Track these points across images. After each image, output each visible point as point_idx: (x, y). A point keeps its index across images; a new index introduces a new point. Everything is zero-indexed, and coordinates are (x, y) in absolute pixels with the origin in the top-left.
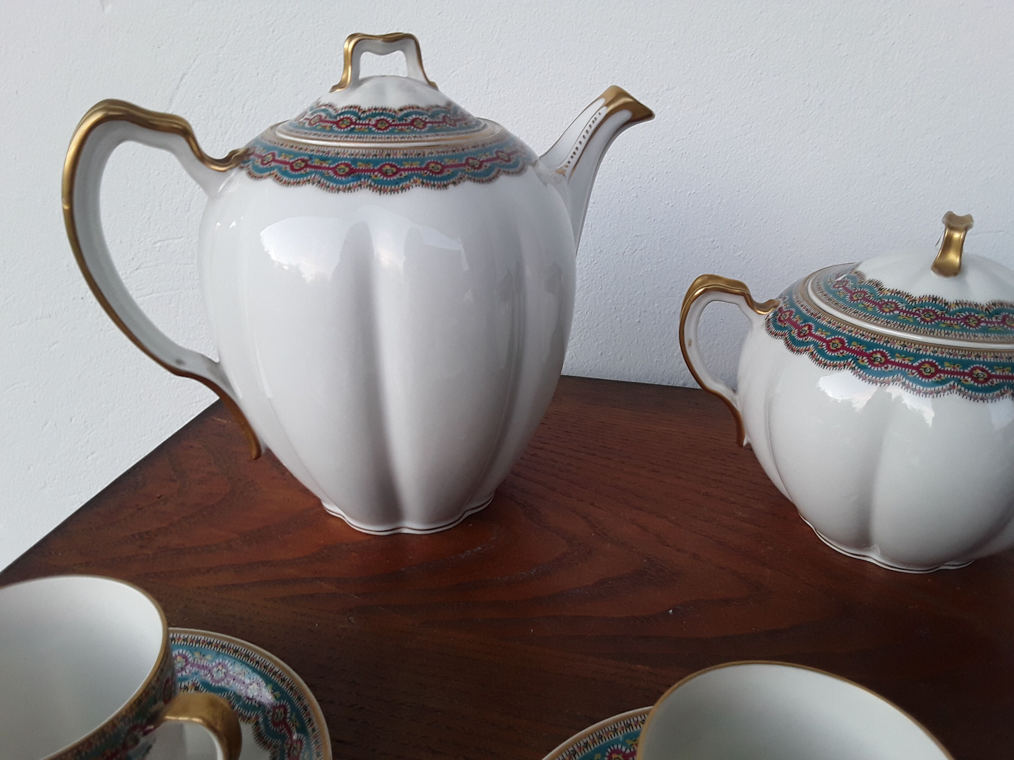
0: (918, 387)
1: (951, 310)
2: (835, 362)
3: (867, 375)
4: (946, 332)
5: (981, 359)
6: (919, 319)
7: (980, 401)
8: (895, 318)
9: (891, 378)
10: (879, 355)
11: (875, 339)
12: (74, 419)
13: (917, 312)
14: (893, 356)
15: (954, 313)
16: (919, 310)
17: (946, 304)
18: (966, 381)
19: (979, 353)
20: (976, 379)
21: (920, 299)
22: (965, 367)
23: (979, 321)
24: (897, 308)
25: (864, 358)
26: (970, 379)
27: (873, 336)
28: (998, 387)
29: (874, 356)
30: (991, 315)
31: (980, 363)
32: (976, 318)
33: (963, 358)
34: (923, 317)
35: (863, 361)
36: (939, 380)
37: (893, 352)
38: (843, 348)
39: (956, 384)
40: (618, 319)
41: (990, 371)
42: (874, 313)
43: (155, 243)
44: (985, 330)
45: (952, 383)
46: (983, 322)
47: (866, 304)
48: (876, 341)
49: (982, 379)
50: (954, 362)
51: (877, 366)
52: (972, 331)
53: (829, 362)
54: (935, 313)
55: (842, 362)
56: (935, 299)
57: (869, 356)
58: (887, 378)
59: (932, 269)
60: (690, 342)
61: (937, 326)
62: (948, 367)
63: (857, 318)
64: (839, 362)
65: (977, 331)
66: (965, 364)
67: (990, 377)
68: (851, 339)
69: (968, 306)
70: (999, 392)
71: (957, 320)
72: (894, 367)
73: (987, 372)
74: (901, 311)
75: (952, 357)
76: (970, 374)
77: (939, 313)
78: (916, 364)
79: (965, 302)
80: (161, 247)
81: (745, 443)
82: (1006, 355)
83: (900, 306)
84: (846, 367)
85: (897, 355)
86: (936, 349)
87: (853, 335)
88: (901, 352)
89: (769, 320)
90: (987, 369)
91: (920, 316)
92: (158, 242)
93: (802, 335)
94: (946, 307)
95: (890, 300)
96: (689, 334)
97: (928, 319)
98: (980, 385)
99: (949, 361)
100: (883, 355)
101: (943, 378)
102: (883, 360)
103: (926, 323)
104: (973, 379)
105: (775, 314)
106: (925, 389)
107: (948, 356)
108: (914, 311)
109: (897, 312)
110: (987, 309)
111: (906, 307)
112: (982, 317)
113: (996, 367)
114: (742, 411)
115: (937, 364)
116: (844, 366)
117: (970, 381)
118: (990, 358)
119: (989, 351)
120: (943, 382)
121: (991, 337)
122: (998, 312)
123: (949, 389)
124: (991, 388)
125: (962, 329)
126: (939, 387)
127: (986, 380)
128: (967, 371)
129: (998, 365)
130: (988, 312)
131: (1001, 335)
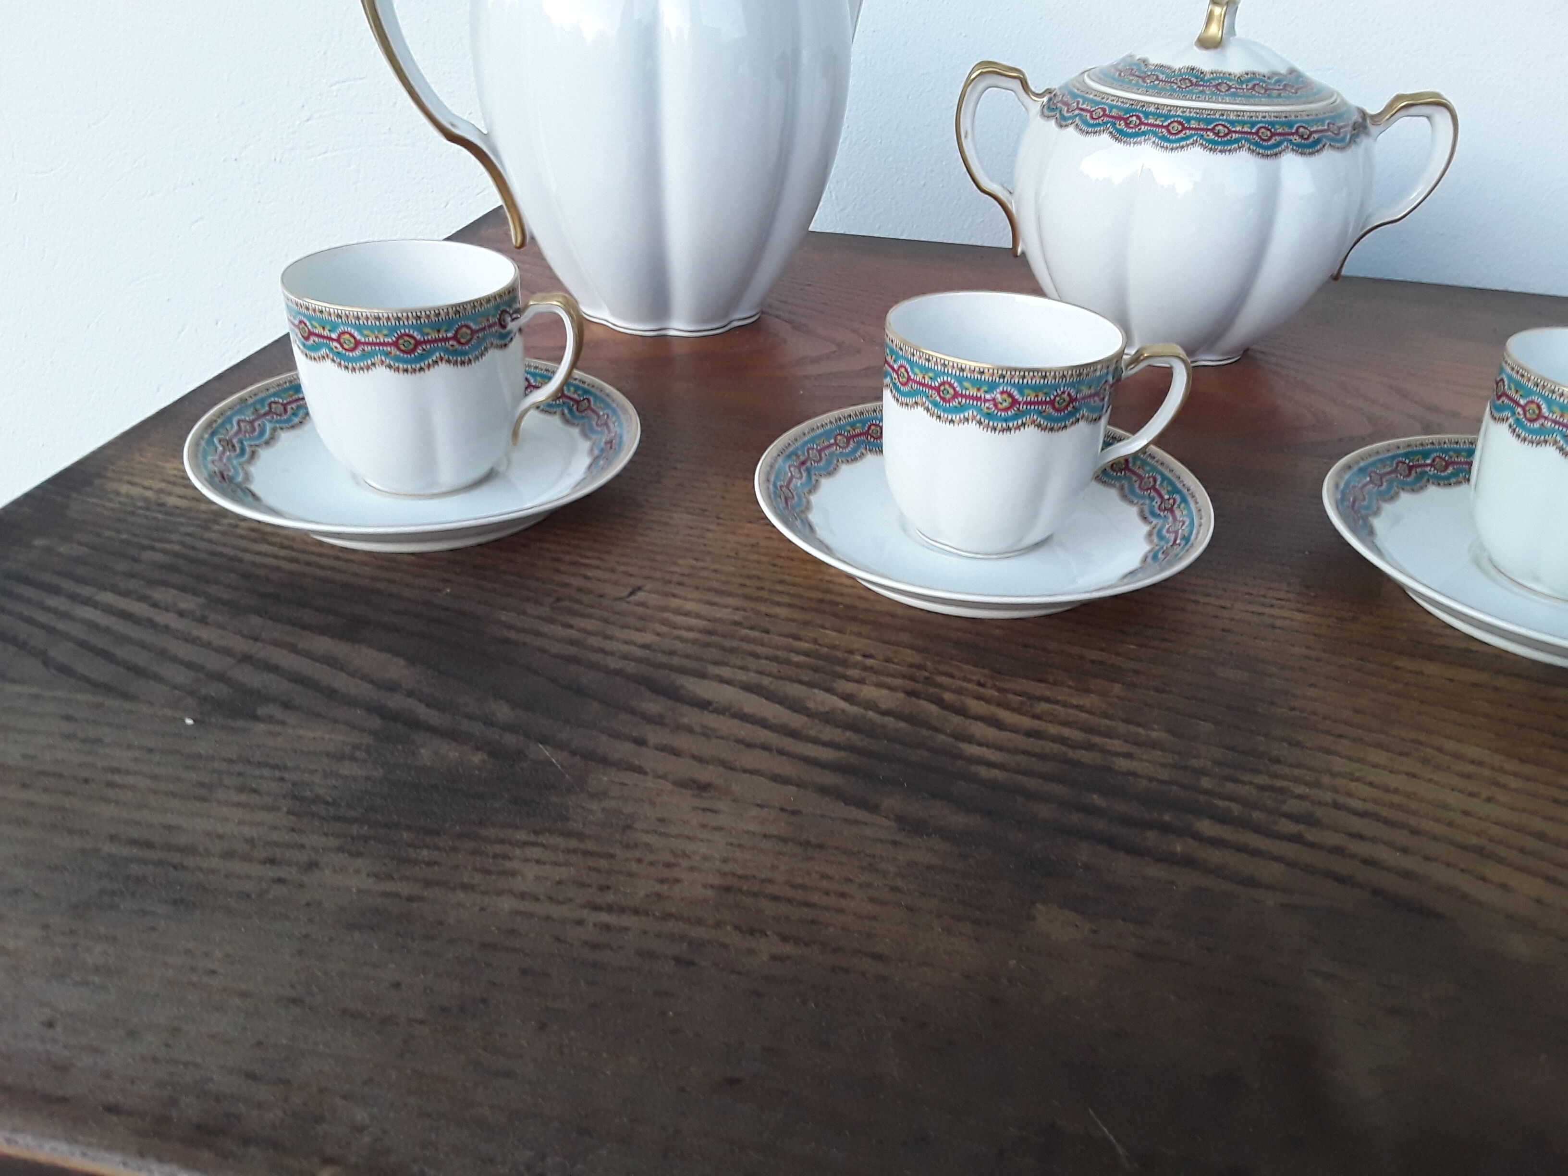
0: (1166, 144)
1: (1206, 78)
2: (1096, 129)
3: (1123, 138)
4: (1198, 96)
5: (1225, 117)
6: (1175, 87)
7: (1218, 153)
8: (1155, 87)
9: (1143, 137)
10: (1134, 118)
11: (1132, 105)
12: (220, 323)
13: (1175, 81)
14: (1147, 117)
15: (1208, 80)
16: (1177, 79)
17: (1202, 73)
18: (1208, 136)
19: (1223, 112)
20: (1217, 134)
21: (1180, 70)
22: (1209, 123)
23: (1230, 87)
24: (1157, 79)
25: (1122, 122)
26: (1211, 134)
27: (1131, 102)
28: (1237, 141)
29: (1131, 119)
30: (1242, 82)
31: (1223, 120)
32: (1228, 85)
33: (1208, 117)
34: (1179, 84)
35: (1120, 125)
36: (1185, 136)
37: (1147, 114)
38: (1104, 115)
39: (1199, 139)
40: (900, 182)
41: (1230, 128)
42: (1137, 84)
43: (331, 86)
44: (1234, 95)
45: (1195, 138)
46: (1233, 88)
47: (1131, 78)
48: (1133, 106)
49: (1223, 134)
50: (1199, 120)
51: (1132, 128)
52: (1221, 96)
53: (1090, 130)
54: (1191, 81)
55: (1102, 128)
56: (1193, 69)
57: (1126, 120)
58: (1139, 139)
59: (1196, 44)
60: (966, 133)
61: (1190, 92)
62: (1193, 124)
63: (1122, 90)
64: (1099, 129)
65: (1226, 95)
66: (1209, 122)
67: (1230, 132)
68: (1112, 107)
69: (1221, 75)
70: (1236, 145)
71: (1209, 86)
72: (1146, 127)
73: (1227, 128)
74: (1162, 81)
75: (1198, 116)
76: (1212, 130)
77: (1194, 80)
78: (1166, 124)
79: (1220, 71)
80: (339, 90)
81: (1019, 251)
82: (1248, 113)
83: (1161, 77)
84: (1105, 132)
85: (1150, 117)
86: (1185, 110)
87: (1115, 103)
88: (1153, 114)
89: (1044, 106)
90: (1229, 126)
91: (1176, 83)
92: (335, 84)
93: (1070, 110)
94: (1202, 76)
95: (1153, 73)
96: (965, 125)
97: (1184, 86)
98: (1220, 140)
99: (1195, 119)
100: (1138, 117)
101: (1188, 134)
102: (1138, 122)
103: (1181, 90)
104: (1215, 134)
105: (1050, 100)
106: (1171, 146)
107: (1195, 115)
108: (1172, 80)
109: (1156, 82)
110: (1239, 78)
111: (1166, 77)
112: (1233, 84)
113: (1236, 124)
114: (1017, 211)
115: (1184, 122)
116: (1104, 131)
117: (1211, 136)
118: (1232, 117)
119: (1233, 111)
120: (1187, 138)
121: (1238, 100)
122: (1249, 81)
123: (1192, 144)
124: (1230, 142)
125: (1213, 93)
126: (1184, 143)
127: (1226, 135)
128: (1209, 127)
129: (1239, 122)
130: (1240, 80)
131: (1248, 99)
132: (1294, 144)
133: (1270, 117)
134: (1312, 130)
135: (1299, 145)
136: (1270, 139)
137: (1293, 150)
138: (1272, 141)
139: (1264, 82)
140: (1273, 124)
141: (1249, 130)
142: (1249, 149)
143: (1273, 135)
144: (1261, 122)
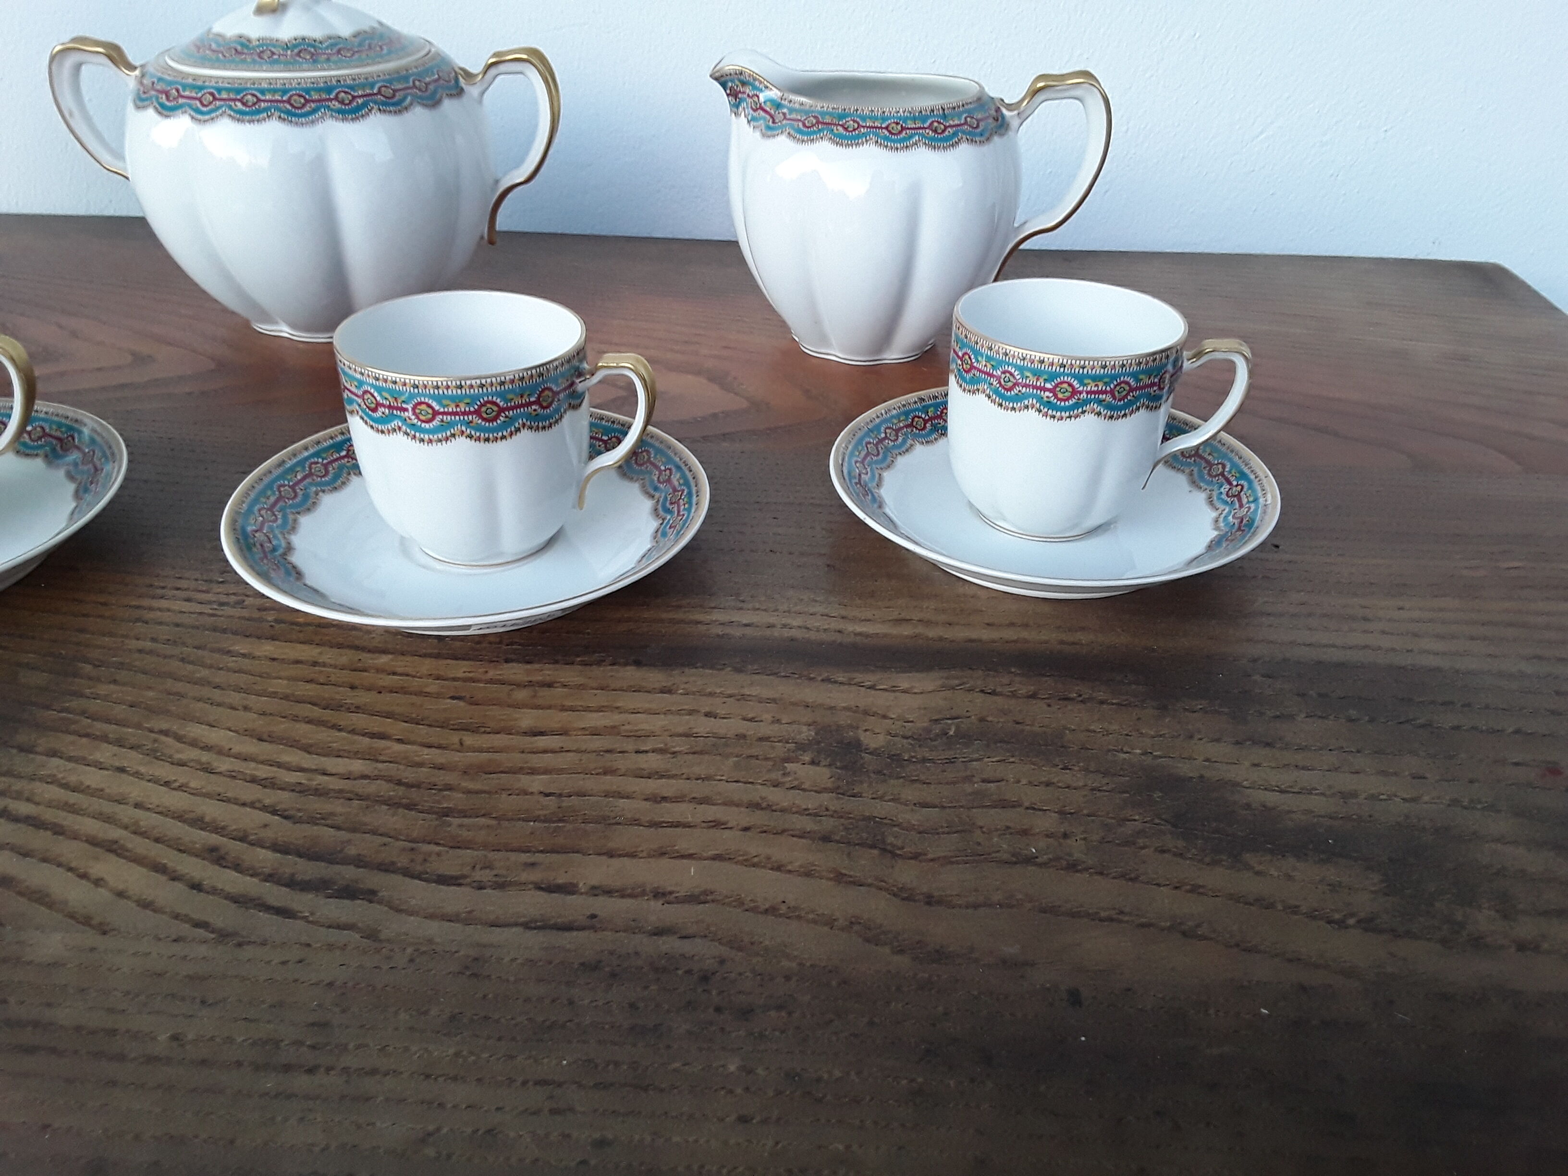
1: (252, 46)
15: (254, 48)
17: (250, 41)
19: (254, 81)
23: (273, 53)
28: (266, 110)
30: (288, 48)
38: (215, 99)
41: (260, 96)
44: (274, 62)
46: (276, 55)
49: (251, 104)
50: (228, 90)
52: (261, 63)
59: (254, 11)
62: (223, 94)
65: (266, 63)
66: (238, 91)
69: (269, 42)
70: (265, 115)
71: (252, 54)
73: (257, 97)
75: (228, 86)
76: (241, 100)
79: (268, 38)
86: (218, 80)
90: (259, 94)
107: (225, 85)
112: (277, 51)
118: (265, 85)
119: (266, 79)
120: (217, 108)
121: (276, 67)
122: (295, 46)
123: (221, 115)
124: (259, 112)
125: (254, 62)
126: (213, 115)
127: (254, 104)
128: (239, 97)
129: (269, 90)
130: (287, 46)
131: (289, 65)
132: (332, 110)
133: (306, 83)
134: (356, 94)
135: (339, 111)
136: (304, 105)
137: (332, 116)
138: (307, 108)
139: (314, 47)
140: (308, 91)
141: (280, 98)
142: (280, 117)
143: (307, 101)
144: (296, 89)
